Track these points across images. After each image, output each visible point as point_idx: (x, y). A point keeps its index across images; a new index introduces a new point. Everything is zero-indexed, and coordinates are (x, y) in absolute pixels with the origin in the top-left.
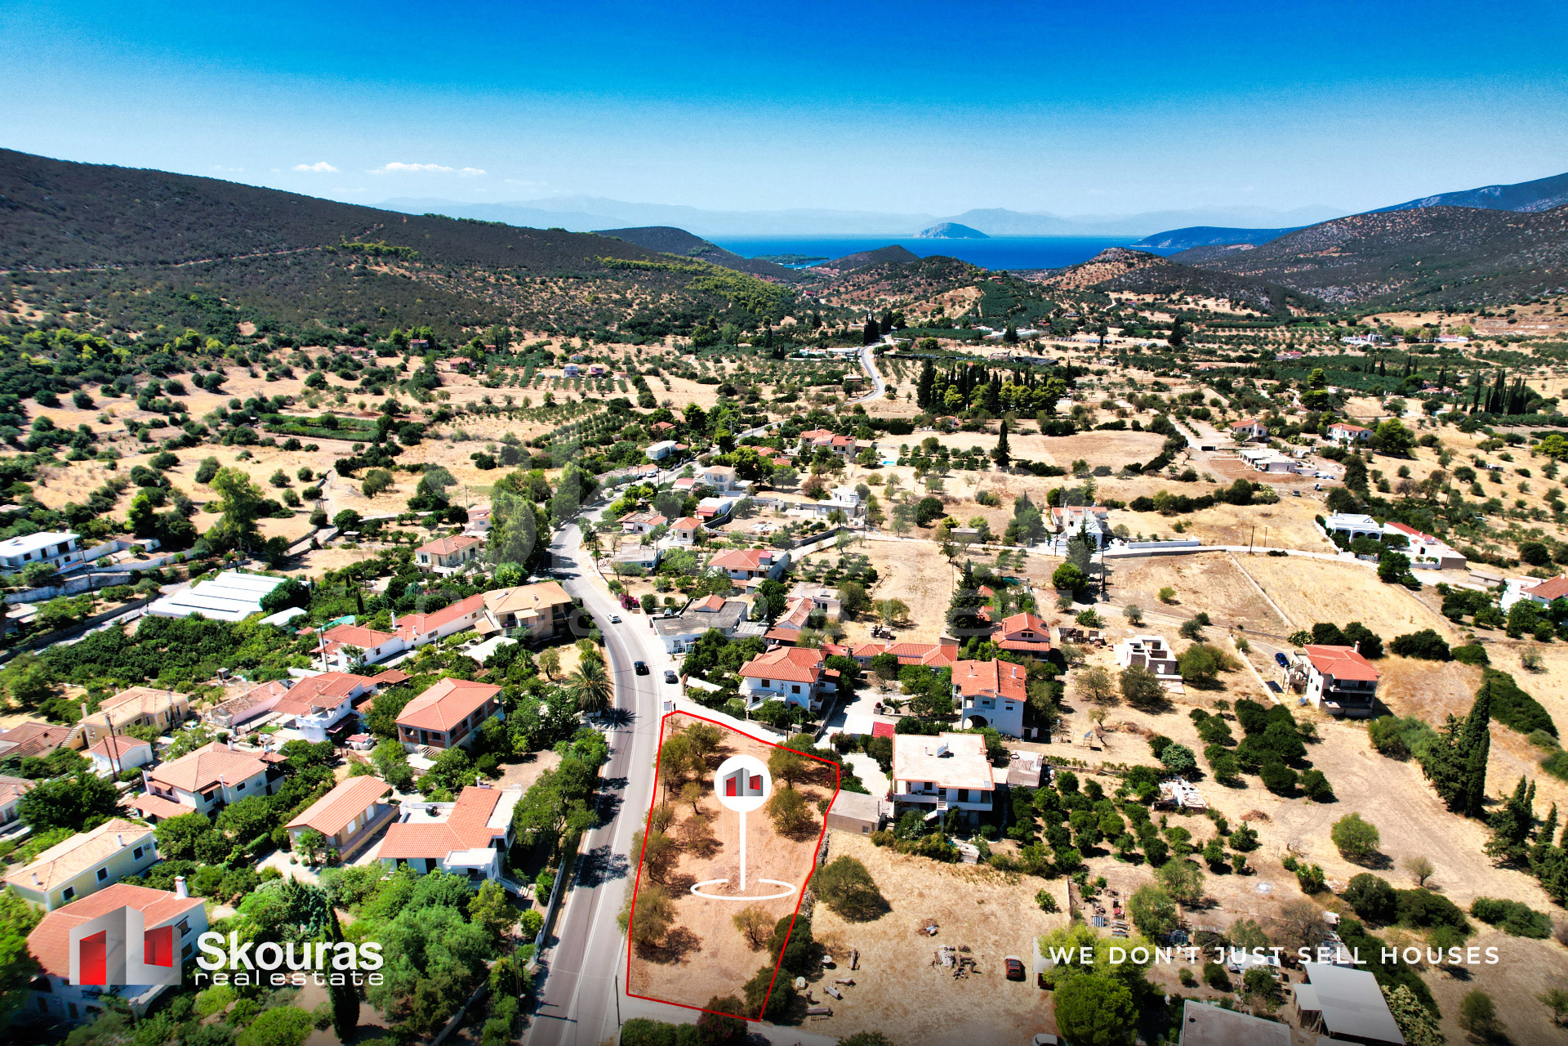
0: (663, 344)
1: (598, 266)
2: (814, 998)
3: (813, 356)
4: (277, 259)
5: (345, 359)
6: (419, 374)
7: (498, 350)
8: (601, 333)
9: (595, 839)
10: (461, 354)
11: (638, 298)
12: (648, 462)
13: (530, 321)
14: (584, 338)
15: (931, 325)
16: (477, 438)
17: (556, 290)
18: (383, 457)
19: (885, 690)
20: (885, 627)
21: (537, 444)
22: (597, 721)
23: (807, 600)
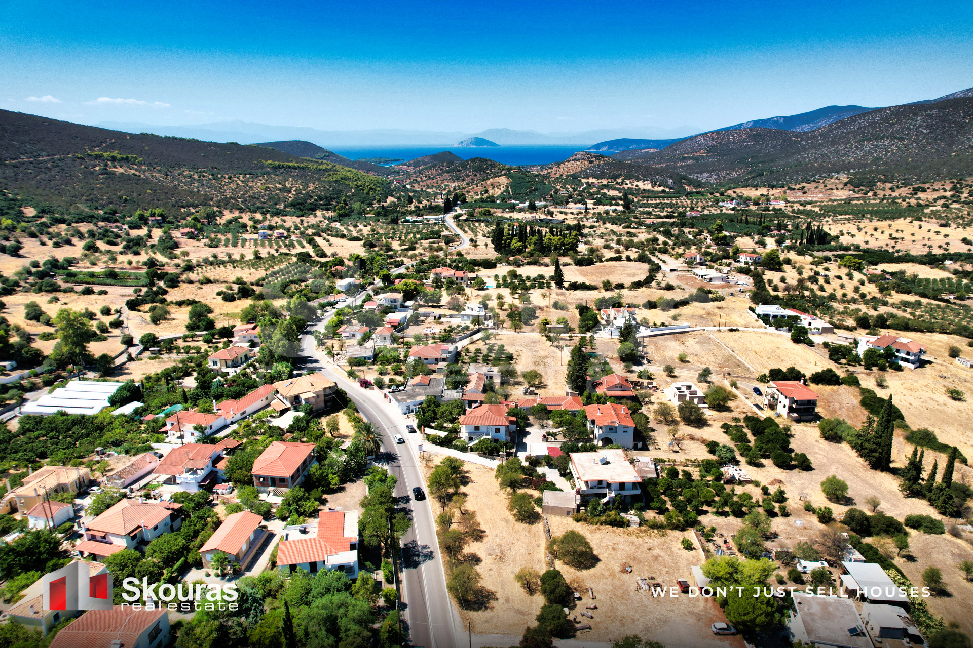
0: (315, 216)
1: (262, 167)
2: (578, 620)
3: (417, 221)
6: (161, 240)
7: (209, 223)
8: (274, 210)
10: (186, 226)
11: (294, 187)
12: (339, 292)
13: (226, 203)
14: (263, 213)
15: (482, 200)
16: (217, 281)
17: (240, 183)
18: (157, 296)
19: (543, 426)
20: (531, 388)
21: (258, 284)
22: (375, 461)
23: (480, 374)
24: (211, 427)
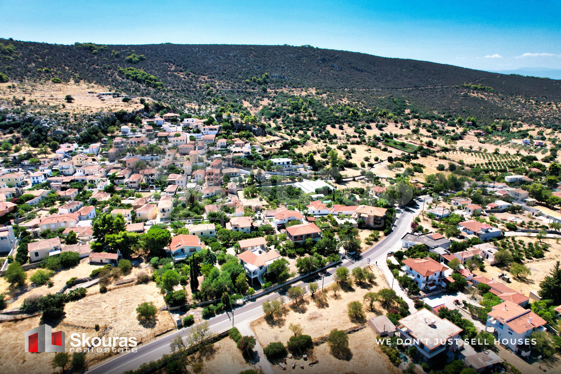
2: (287, 362)
4: (434, 89)
5: (433, 125)
6: (457, 134)
7: (502, 130)
10: (483, 129)
12: (504, 182)
16: (449, 159)
18: (407, 159)
19: (474, 298)
20: (509, 275)
21: (471, 166)
22: (349, 255)
23: (479, 250)
24: (319, 211)
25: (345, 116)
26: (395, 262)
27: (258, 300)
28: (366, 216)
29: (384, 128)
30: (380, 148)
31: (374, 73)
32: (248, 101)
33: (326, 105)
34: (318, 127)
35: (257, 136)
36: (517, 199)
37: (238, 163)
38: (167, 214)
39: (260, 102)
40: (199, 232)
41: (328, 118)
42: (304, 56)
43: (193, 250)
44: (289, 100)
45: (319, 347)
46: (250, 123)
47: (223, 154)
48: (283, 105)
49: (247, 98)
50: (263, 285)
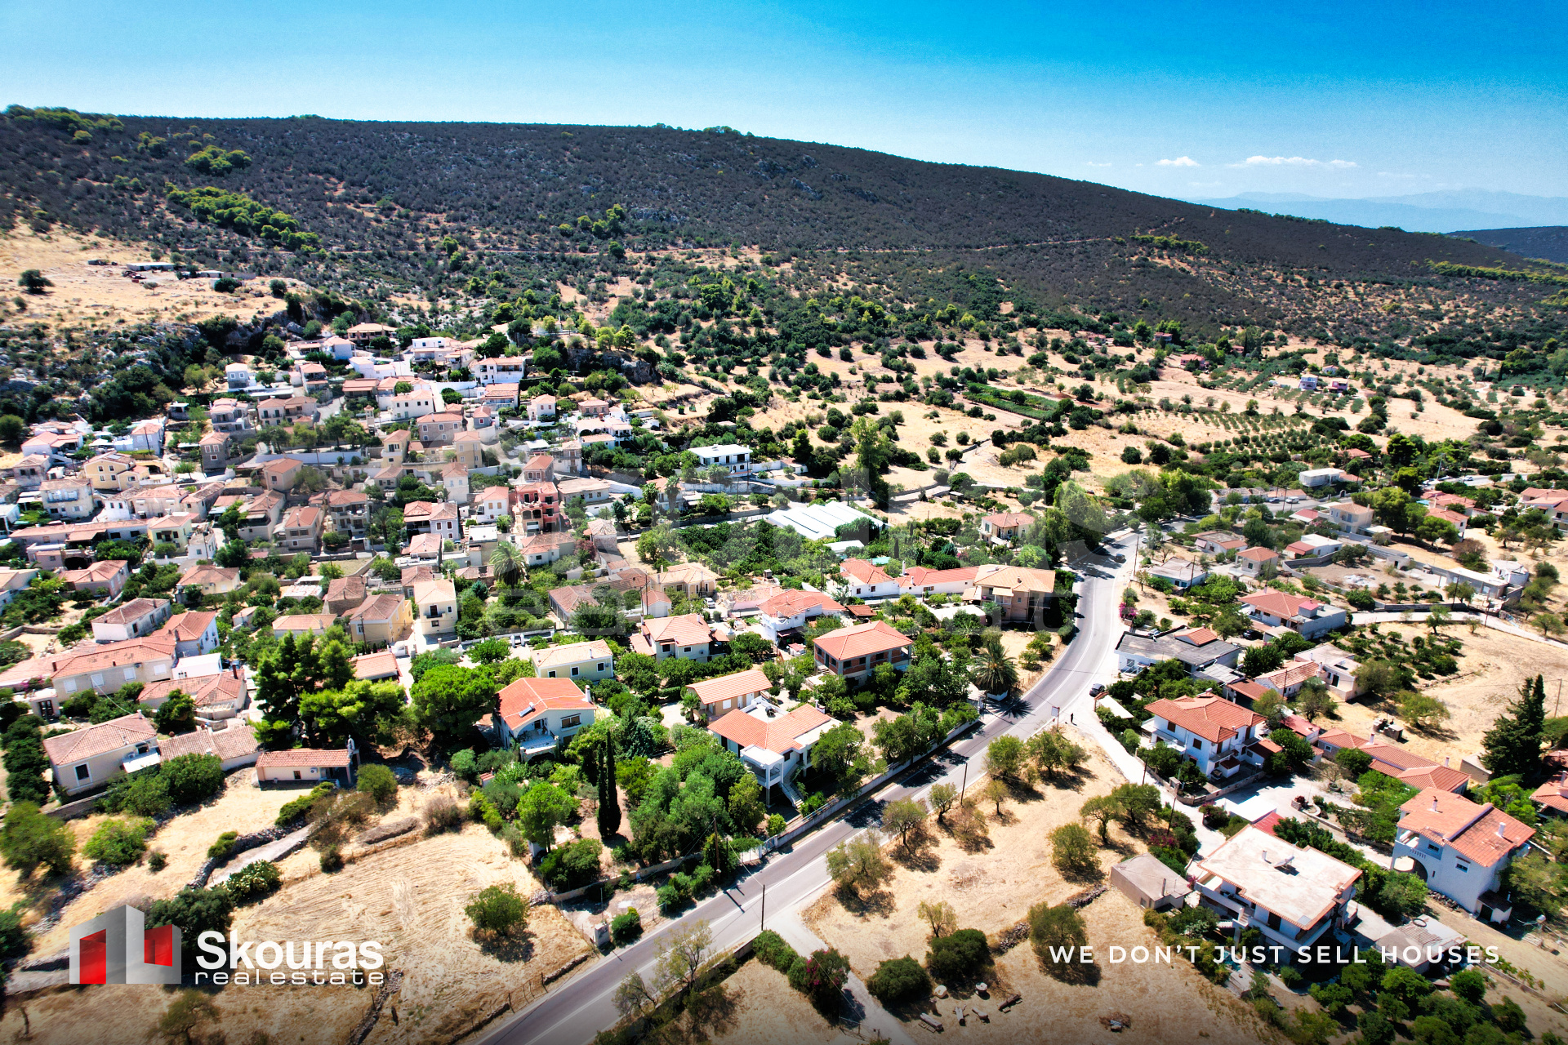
0: (1459, 366)
1: (1426, 271)
2: (940, 1010)
4: (1064, 247)
5: (1077, 343)
6: (1142, 366)
7: (1245, 352)
9: (896, 793)
10: (1201, 352)
11: (1458, 310)
12: (1298, 487)
14: (1359, 350)
16: (1145, 433)
18: (1042, 435)
19: (1333, 788)
20: (1398, 725)
21: (1203, 449)
22: (994, 703)
23: (1313, 664)
24: (873, 589)
25: (853, 325)
26: (1120, 712)
27: (798, 846)
28: (1009, 593)
29: (956, 355)
30: (960, 408)
31: (907, 205)
32: (573, 285)
33: (796, 294)
34: (784, 356)
35: (638, 384)
36: (1348, 530)
37: (599, 462)
38: (446, 621)
39: (609, 287)
40: (565, 667)
41: (807, 329)
42: (718, 157)
43: (571, 722)
44: (691, 281)
45: (1006, 956)
46: (613, 349)
47: (551, 440)
48: (676, 296)
49: (570, 277)
50: (799, 804)
